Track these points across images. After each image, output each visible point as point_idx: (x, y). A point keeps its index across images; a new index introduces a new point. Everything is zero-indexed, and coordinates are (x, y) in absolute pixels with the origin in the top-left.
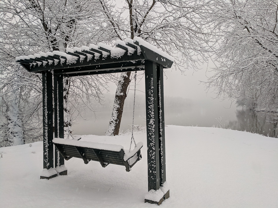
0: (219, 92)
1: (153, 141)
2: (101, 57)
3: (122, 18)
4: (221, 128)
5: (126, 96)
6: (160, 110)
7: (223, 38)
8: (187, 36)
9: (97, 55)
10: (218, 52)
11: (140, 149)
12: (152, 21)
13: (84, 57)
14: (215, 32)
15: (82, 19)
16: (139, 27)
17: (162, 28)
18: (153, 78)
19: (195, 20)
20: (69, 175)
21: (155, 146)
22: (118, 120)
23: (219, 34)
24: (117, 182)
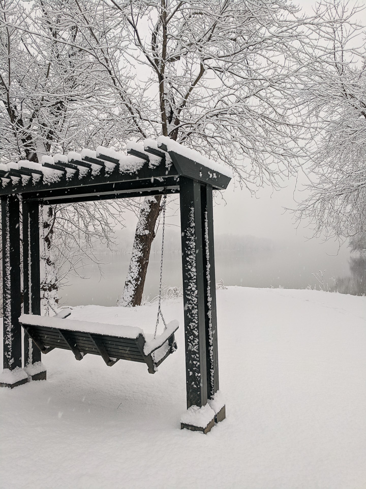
0: (318, 227)
1: (194, 320)
2: (103, 170)
3: (147, 98)
4: (322, 292)
5: (154, 237)
6: (208, 263)
7: (323, 132)
8: (260, 130)
9: (96, 168)
10: (316, 157)
11: (174, 332)
12: (199, 104)
13: (74, 171)
14: (309, 122)
15: (76, 100)
16: (177, 115)
17: (217, 115)
18: (194, 207)
19: (274, 101)
20: (49, 380)
21: (197, 328)
22: (140, 279)
23: (316, 125)
24: (134, 392)
